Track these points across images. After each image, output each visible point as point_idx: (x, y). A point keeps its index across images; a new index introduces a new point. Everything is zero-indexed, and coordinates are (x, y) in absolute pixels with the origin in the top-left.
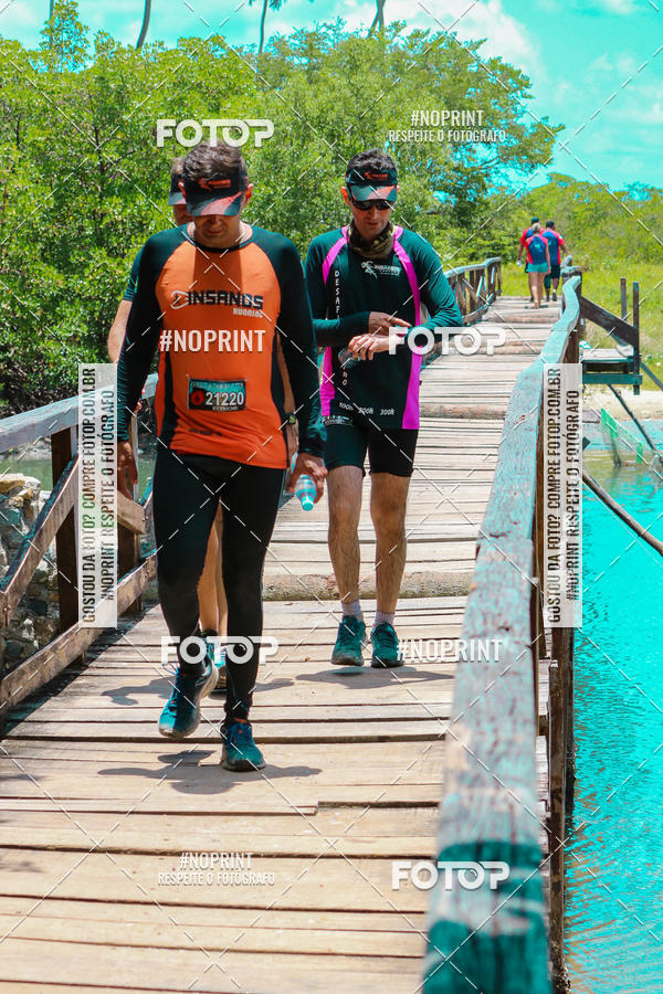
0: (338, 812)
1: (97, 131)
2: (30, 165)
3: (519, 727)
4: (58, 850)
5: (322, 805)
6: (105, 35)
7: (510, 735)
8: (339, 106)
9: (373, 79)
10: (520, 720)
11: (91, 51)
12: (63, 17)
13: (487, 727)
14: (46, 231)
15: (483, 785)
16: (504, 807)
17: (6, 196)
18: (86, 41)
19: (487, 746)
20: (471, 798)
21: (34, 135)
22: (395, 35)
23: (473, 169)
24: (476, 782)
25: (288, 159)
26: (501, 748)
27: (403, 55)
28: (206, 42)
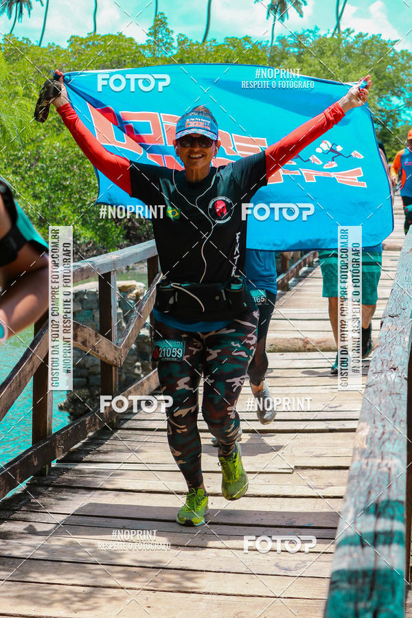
0: (305, 472)
3: (397, 424)
4: (147, 492)
5: (296, 467)
6: (183, 36)
7: (392, 429)
9: (334, 60)
10: (398, 420)
11: (175, 44)
12: (160, 23)
13: (379, 424)
15: (375, 457)
16: (385, 469)
18: (172, 39)
19: (378, 435)
20: (367, 464)
22: (347, 36)
23: (391, 111)
24: (371, 454)
26: (386, 436)
27: (352, 47)
28: (240, 40)
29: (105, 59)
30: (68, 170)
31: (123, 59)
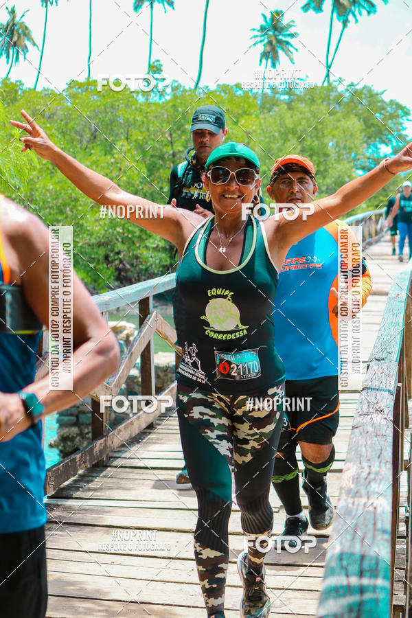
1: (171, 135)
2: (135, 152)
6: (176, 82)
8: (304, 122)
11: (169, 90)
12: (155, 68)
14: (142, 189)
17: (120, 169)
21: (137, 136)
25: (275, 151)
28: (232, 87)
29: (99, 103)
30: (61, 212)
31: (117, 104)
